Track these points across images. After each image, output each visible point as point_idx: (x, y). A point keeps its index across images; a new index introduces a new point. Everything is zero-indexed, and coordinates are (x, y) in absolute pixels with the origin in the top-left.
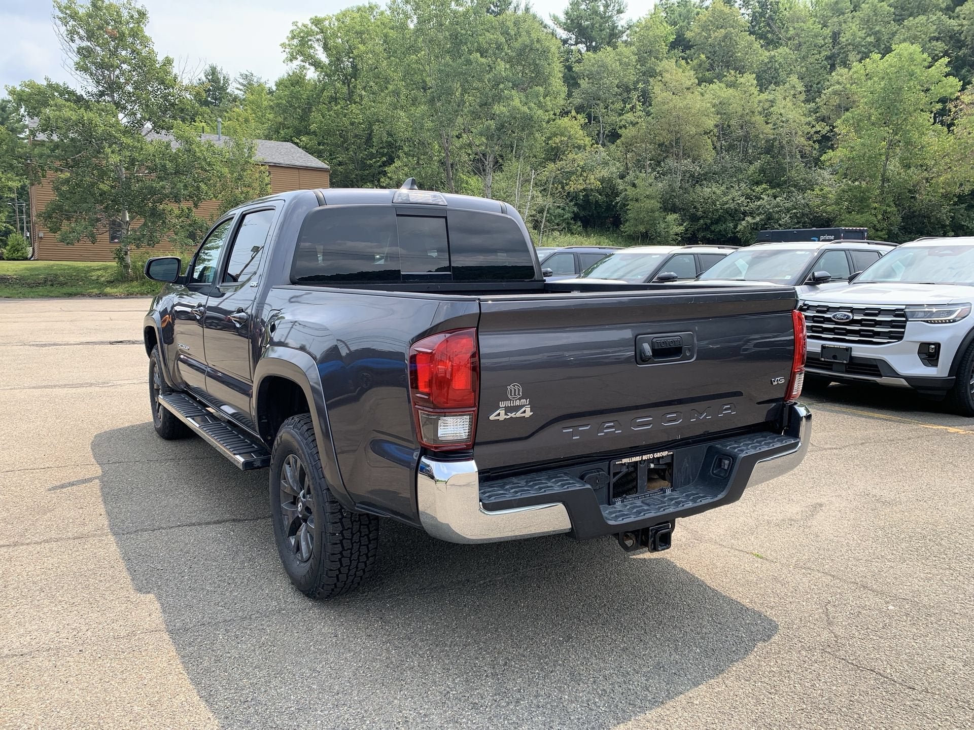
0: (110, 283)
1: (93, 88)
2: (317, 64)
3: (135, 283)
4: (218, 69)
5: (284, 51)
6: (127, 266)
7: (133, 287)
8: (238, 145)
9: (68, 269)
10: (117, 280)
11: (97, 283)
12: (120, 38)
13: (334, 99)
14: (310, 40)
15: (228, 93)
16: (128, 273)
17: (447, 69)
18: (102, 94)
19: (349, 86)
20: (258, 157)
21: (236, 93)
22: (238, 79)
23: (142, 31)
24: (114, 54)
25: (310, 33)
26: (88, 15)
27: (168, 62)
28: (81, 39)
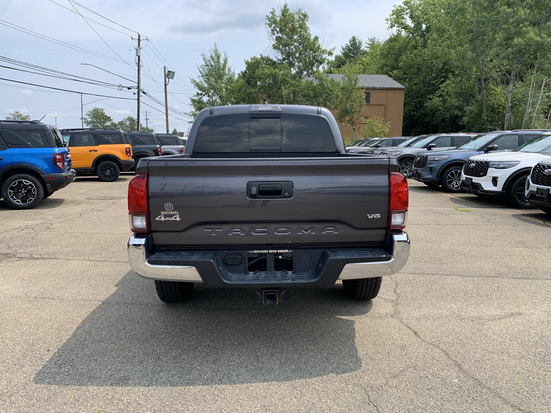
1: (280, 57)
2: (406, 28)
4: (357, 38)
5: (387, 23)
8: (349, 79)
12: (293, 30)
13: (415, 47)
14: (403, 14)
15: (361, 50)
17: (483, 20)
18: (284, 59)
19: (424, 38)
20: (360, 84)
21: (365, 50)
22: (367, 42)
23: (305, 24)
24: (291, 38)
25: (403, 10)
26: (281, 20)
27: (316, 38)
28: (278, 33)
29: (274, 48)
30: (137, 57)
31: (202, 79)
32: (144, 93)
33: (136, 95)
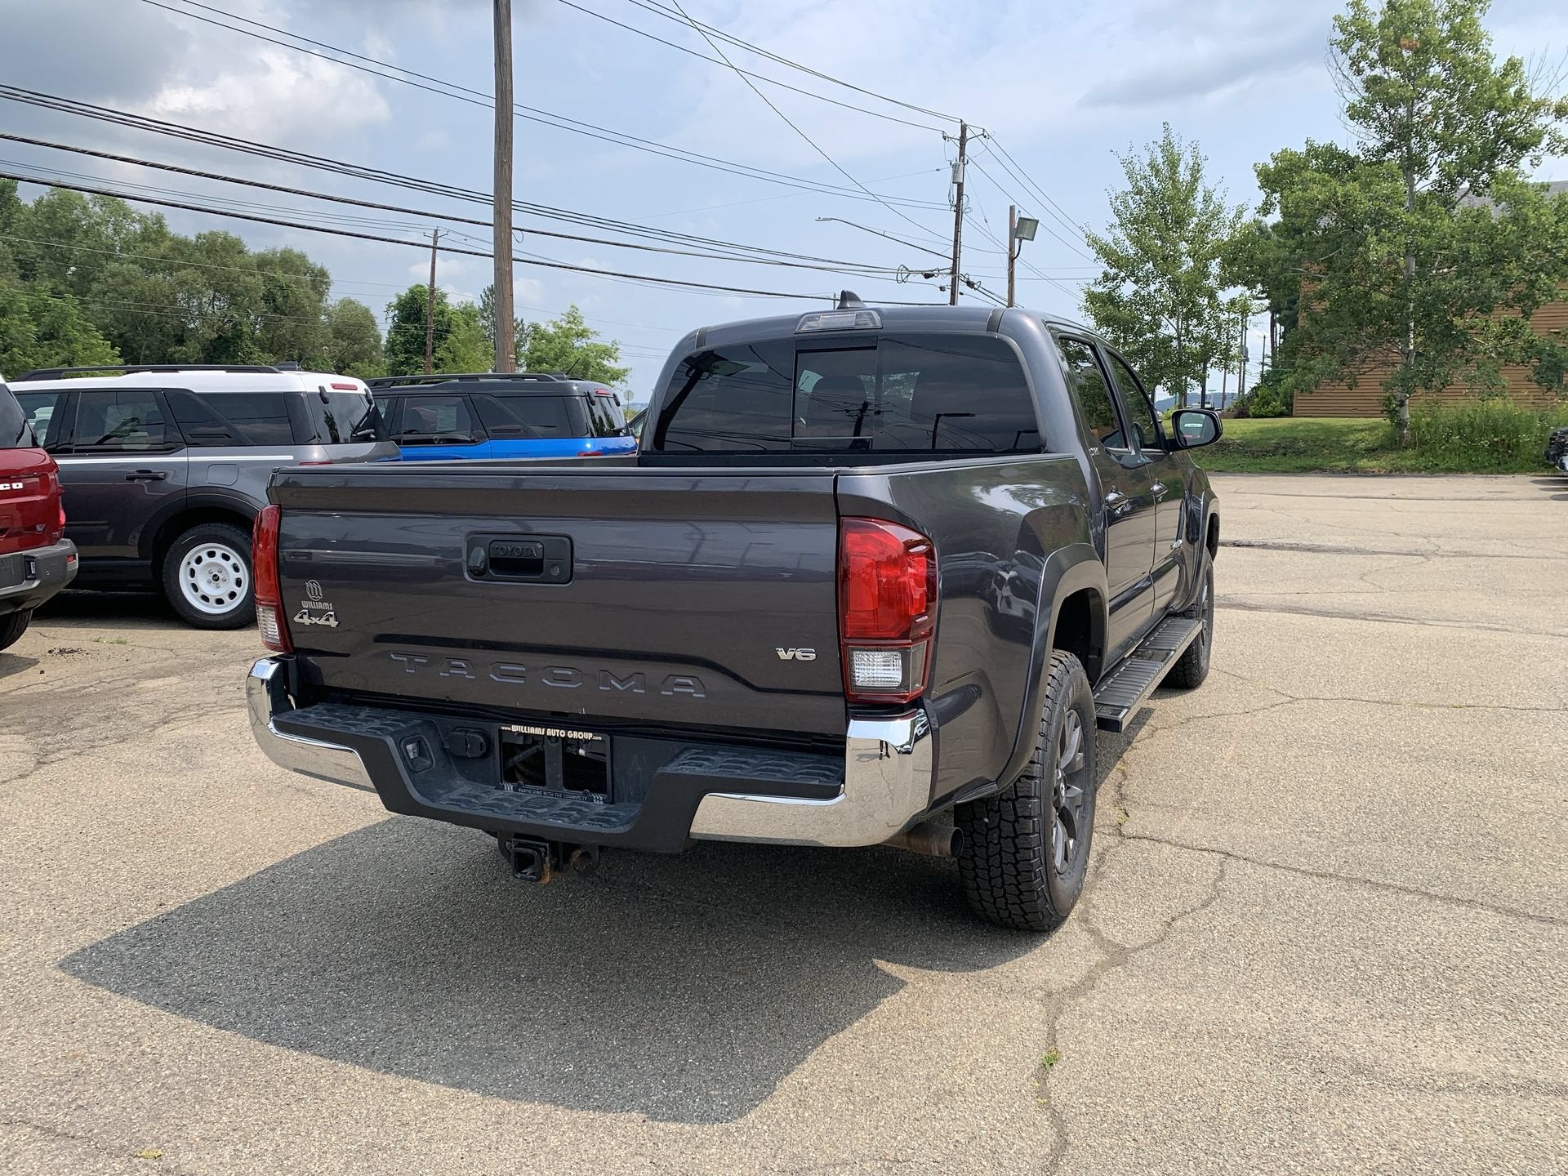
0: (1371, 452)
1: (1374, 143)
3: (1410, 452)
6: (1401, 425)
7: (1403, 459)
9: (1316, 431)
10: (1382, 447)
11: (1354, 453)
12: (1425, 50)
16: (1402, 436)
18: (1389, 147)
23: (1474, 24)
24: (1414, 78)
26: (1382, 25)
27: (1513, 66)
28: (1372, 66)
29: (1352, 118)
30: (956, 186)
31: (1120, 234)
32: (970, 284)
33: (948, 292)
